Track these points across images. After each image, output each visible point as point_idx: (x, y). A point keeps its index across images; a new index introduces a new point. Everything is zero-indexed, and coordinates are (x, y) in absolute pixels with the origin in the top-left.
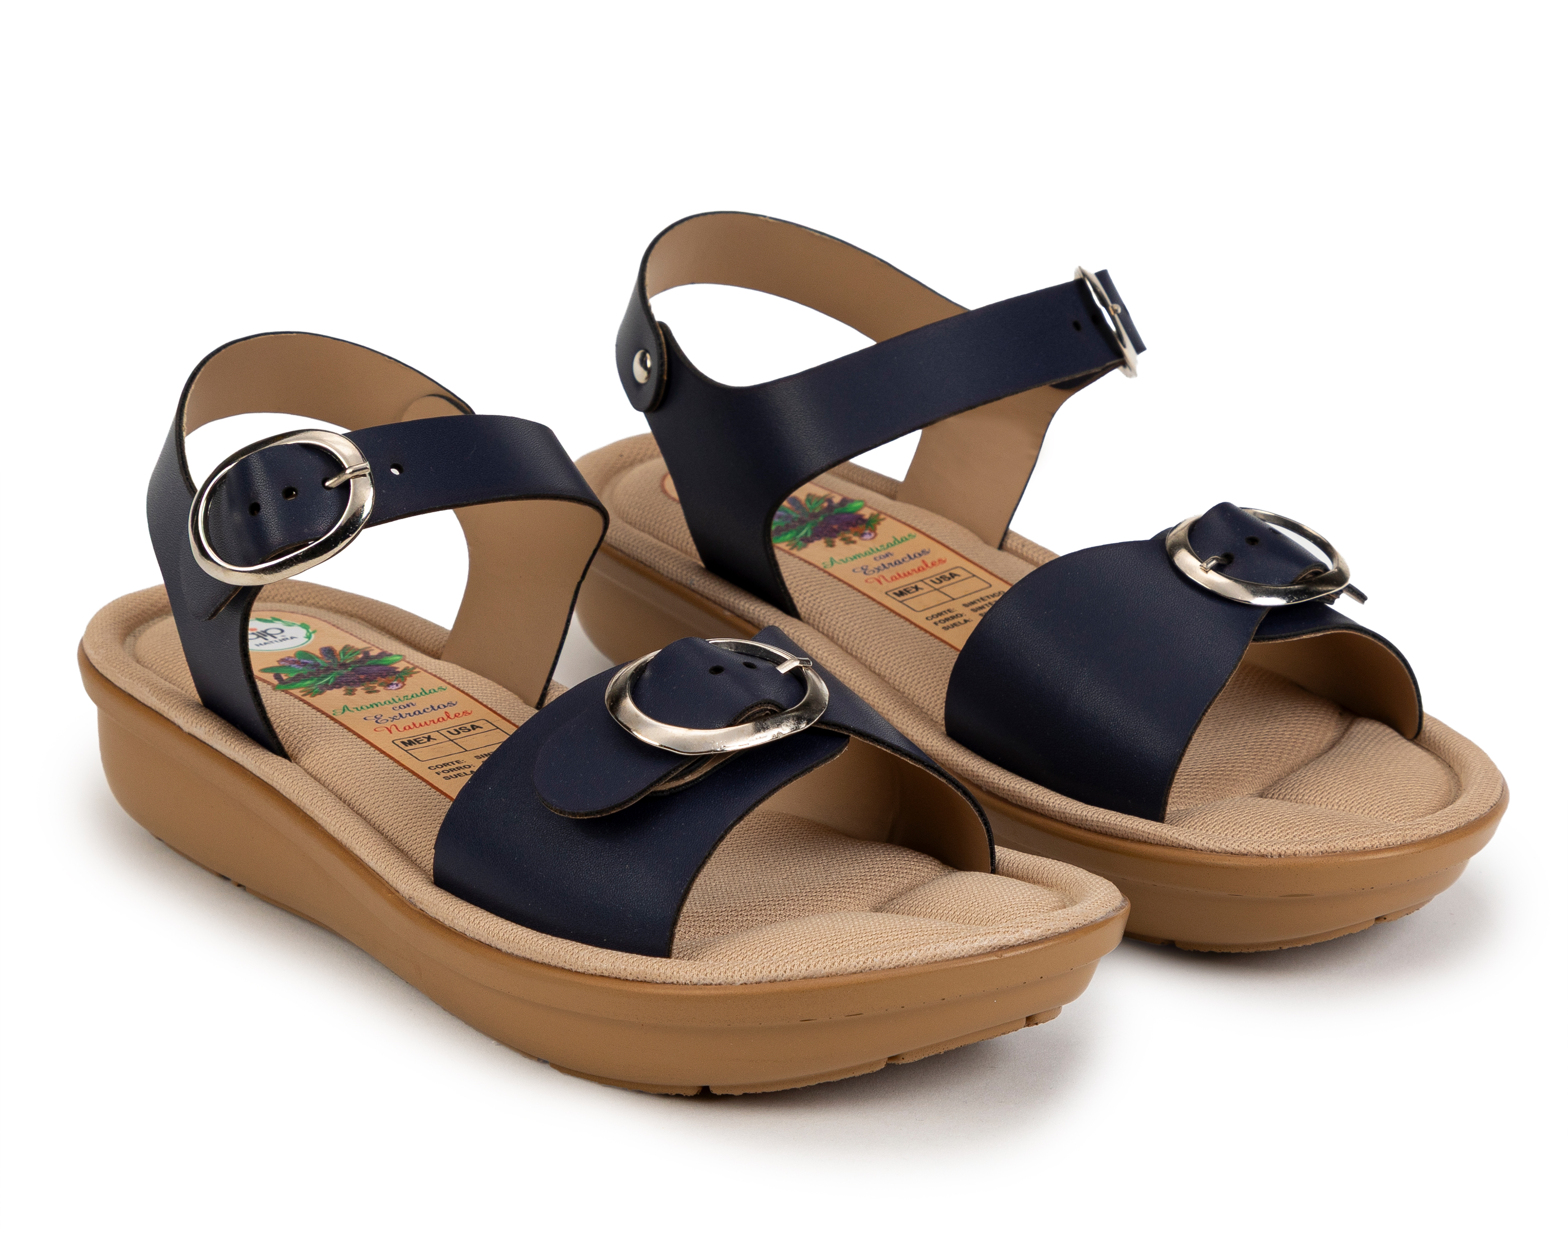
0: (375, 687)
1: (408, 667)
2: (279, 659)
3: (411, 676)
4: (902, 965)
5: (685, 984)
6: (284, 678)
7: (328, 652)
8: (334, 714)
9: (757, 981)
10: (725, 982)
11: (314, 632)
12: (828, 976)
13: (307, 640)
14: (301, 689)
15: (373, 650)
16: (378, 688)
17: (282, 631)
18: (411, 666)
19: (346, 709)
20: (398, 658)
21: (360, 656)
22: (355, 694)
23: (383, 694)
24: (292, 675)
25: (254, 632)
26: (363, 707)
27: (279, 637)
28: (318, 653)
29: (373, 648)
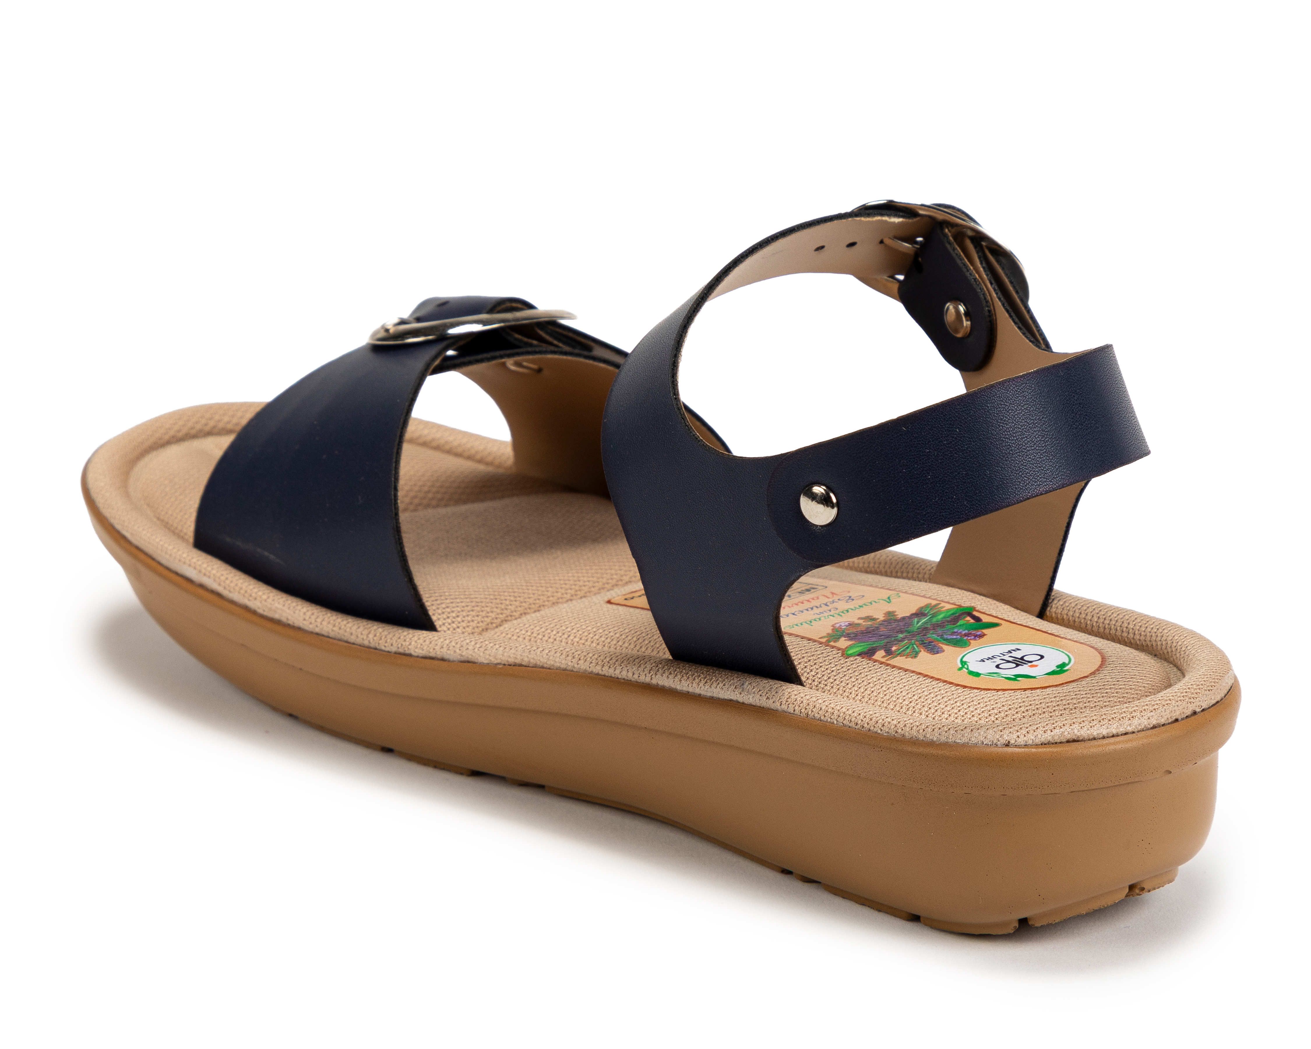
0: (864, 622)
1: (835, 642)
2: (985, 636)
3: (828, 634)
6: (968, 618)
7: (933, 649)
8: (898, 594)
11: (960, 669)
13: (964, 660)
14: (944, 609)
15: (883, 657)
16: (861, 621)
17: (997, 666)
18: (832, 643)
19: (888, 600)
20: (850, 652)
21: (894, 648)
22: (884, 614)
23: (853, 617)
24: (961, 622)
25: (1030, 664)
26: (870, 604)
27: (998, 661)
28: (944, 647)
29: (884, 660)
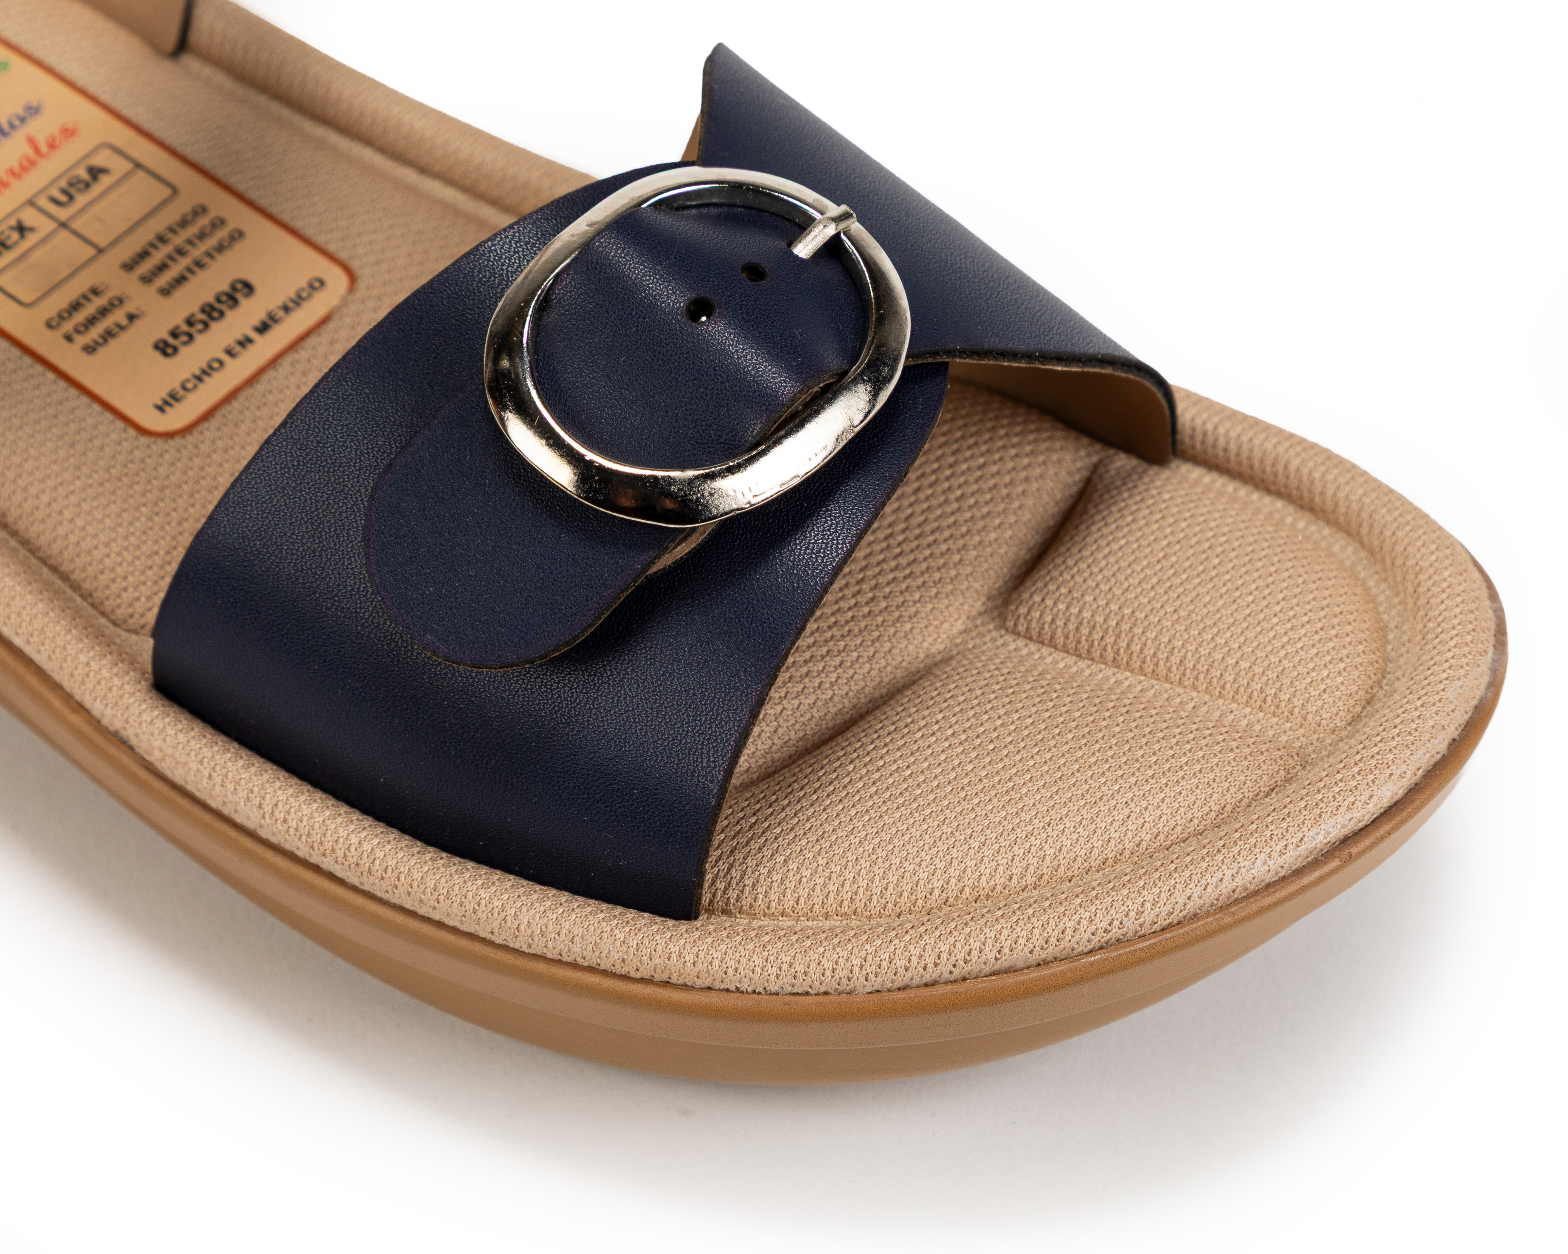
4: (1175, 922)
5: (754, 992)
9: (899, 985)
10: (837, 989)
12: (1039, 965)
